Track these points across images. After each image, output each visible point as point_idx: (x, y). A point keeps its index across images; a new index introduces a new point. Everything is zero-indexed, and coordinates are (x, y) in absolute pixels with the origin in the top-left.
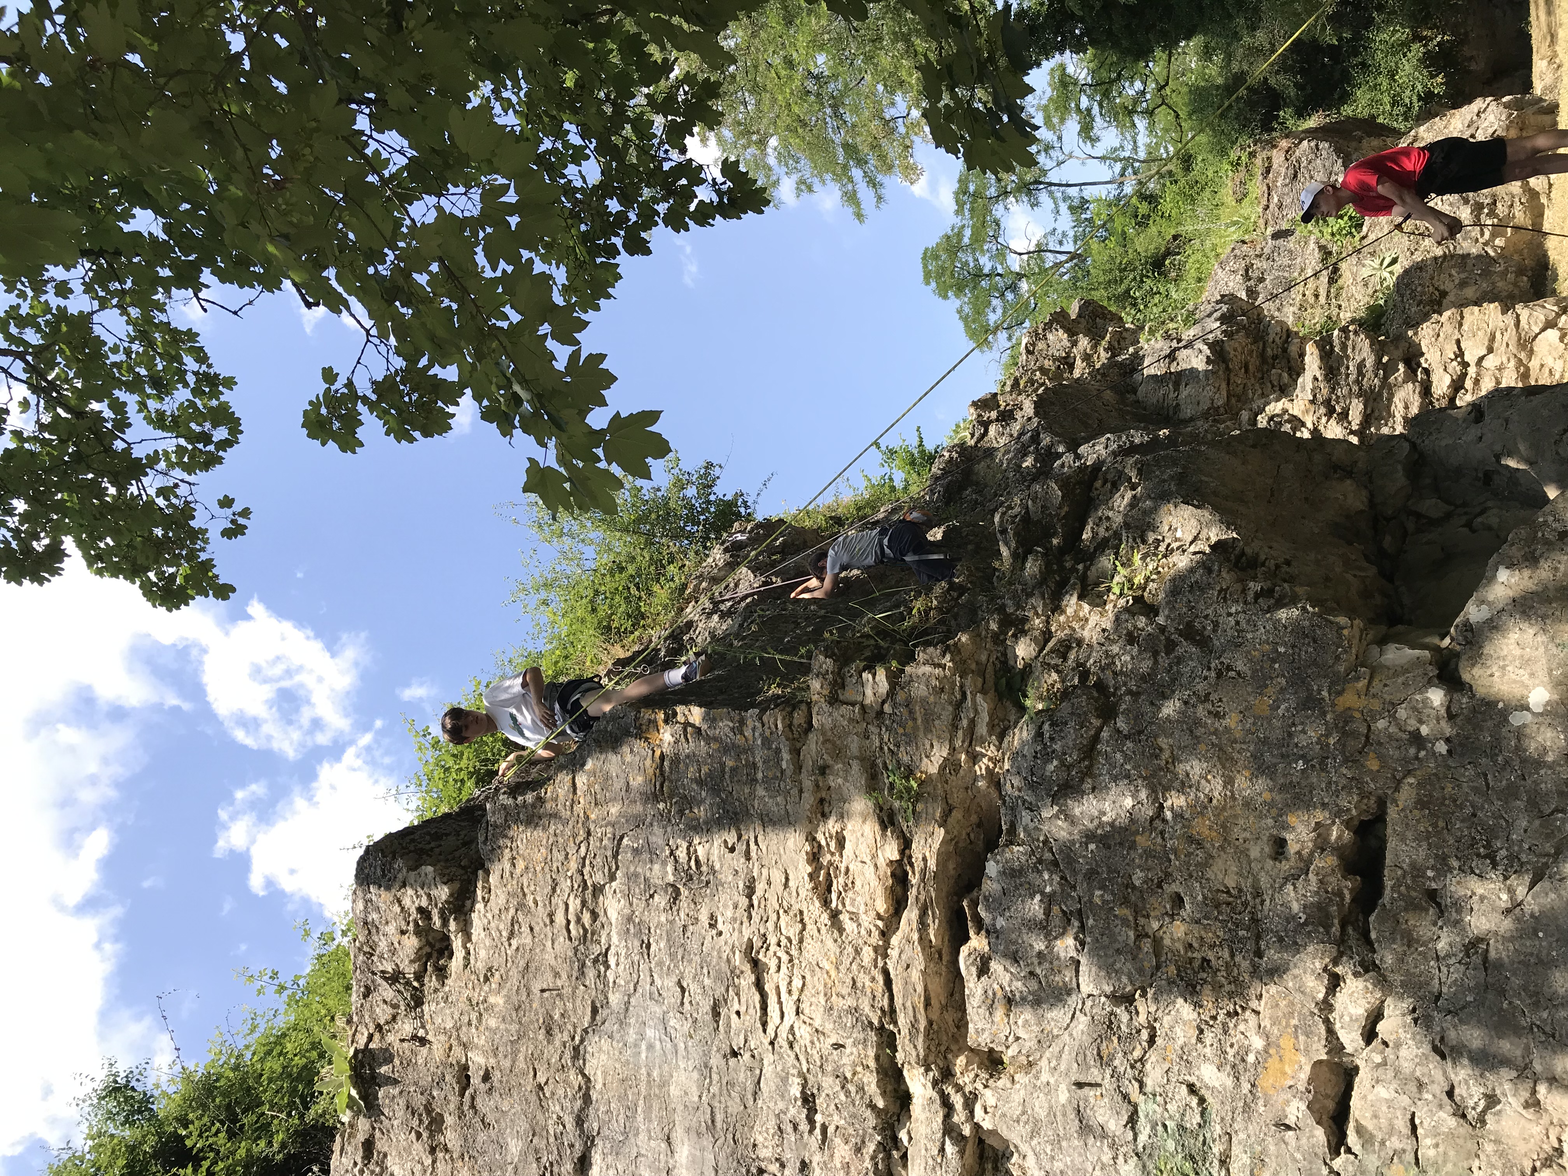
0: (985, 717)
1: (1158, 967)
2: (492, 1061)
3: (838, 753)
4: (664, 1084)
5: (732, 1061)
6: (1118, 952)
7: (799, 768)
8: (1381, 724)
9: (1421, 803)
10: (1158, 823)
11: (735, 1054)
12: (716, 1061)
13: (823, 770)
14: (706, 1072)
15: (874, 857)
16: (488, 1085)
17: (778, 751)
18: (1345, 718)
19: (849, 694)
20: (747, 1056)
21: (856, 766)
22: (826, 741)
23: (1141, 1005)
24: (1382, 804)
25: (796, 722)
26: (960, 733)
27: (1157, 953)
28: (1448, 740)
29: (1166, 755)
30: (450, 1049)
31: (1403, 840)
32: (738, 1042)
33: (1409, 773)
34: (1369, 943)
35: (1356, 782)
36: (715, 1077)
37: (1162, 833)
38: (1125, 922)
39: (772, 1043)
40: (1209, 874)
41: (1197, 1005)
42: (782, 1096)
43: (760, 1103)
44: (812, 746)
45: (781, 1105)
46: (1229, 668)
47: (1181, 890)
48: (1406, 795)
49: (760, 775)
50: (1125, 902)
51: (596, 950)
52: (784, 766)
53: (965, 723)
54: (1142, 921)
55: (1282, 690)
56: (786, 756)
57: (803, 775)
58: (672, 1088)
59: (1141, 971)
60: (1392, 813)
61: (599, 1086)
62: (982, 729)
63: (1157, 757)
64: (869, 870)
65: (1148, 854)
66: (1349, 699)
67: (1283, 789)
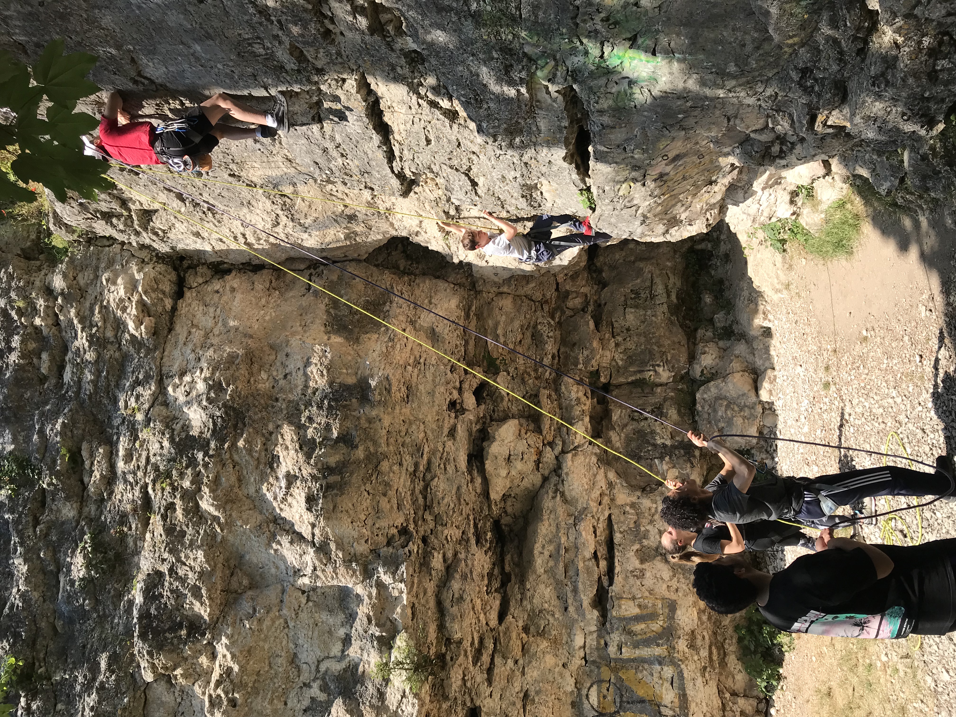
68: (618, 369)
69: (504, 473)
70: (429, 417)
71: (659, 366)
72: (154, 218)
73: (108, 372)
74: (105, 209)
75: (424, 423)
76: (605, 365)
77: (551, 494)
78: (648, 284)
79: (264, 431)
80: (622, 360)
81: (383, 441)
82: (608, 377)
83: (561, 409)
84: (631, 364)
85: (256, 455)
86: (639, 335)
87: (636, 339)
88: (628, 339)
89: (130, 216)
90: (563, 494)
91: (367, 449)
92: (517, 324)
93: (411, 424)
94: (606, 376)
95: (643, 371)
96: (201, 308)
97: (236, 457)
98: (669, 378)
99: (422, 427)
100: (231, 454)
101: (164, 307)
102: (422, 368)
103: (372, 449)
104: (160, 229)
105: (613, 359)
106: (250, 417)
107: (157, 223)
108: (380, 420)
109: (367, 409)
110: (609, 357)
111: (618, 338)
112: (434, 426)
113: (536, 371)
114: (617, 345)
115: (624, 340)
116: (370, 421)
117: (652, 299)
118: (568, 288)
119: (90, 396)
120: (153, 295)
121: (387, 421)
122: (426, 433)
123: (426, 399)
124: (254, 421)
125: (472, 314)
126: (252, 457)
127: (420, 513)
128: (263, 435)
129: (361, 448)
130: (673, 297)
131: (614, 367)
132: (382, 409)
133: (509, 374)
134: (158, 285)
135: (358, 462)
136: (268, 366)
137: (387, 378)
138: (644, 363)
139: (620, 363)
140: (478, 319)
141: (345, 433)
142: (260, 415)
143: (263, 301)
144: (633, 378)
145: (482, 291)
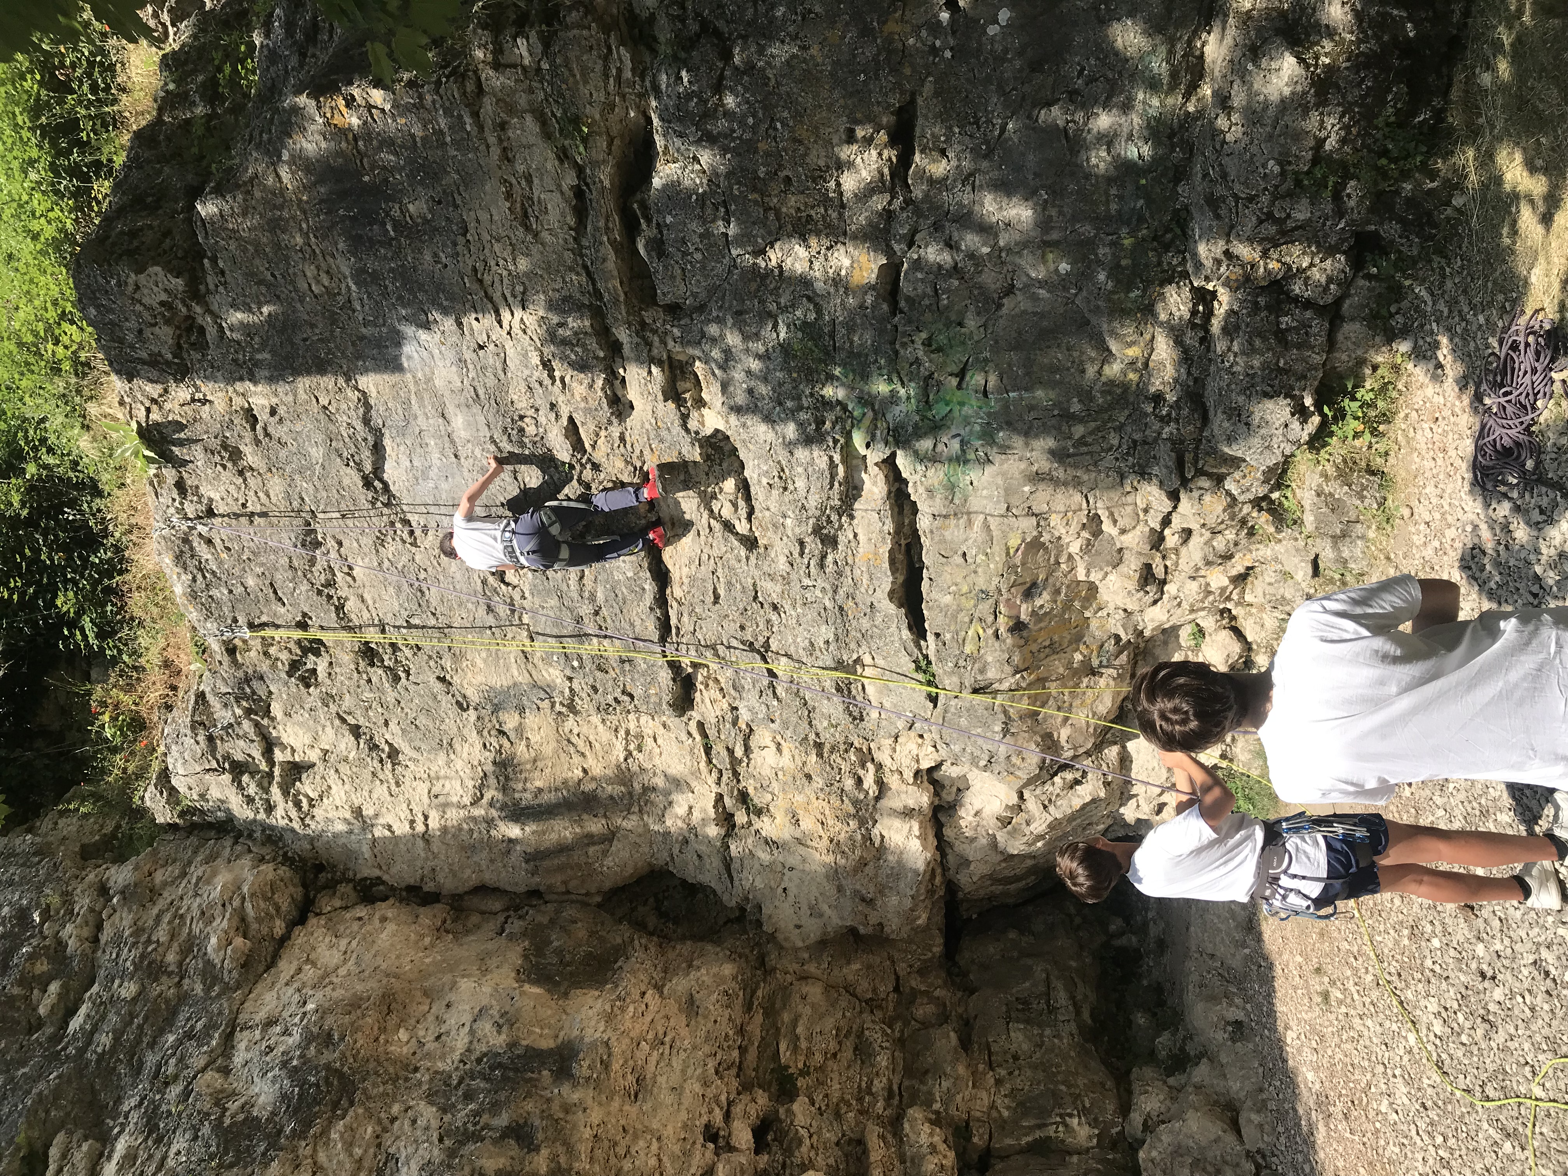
0: (629, 64)
1: (780, 228)
2: (274, 401)
3: (511, 109)
4: (429, 380)
5: (481, 353)
6: (754, 223)
7: (481, 128)
8: (911, 41)
9: (937, 94)
10: (771, 131)
11: (481, 347)
12: (468, 355)
13: (503, 126)
14: (462, 365)
15: (559, 186)
16: (277, 418)
17: (460, 117)
18: (889, 41)
19: (509, 58)
20: (492, 347)
21: (529, 118)
22: (498, 101)
23: (771, 254)
24: (913, 94)
25: (468, 90)
26: (612, 80)
27: (778, 219)
28: (952, 49)
29: (773, 82)
30: (231, 400)
31: (927, 119)
32: (482, 339)
33: (929, 74)
34: (908, 186)
35: (898, 85)
36: (471, 367)
37: (775, 138)
38: (756, 203)
39: (509, 333)
40: (808, 160)
41: (808, 247)
42: (526, 367)
43: (509, 375)
44: (488, 106)
45: (527, 372)
46: (810, 11)
47: (790, 174)
48: (928, 88)
49: (448, 139)
50: (754, 189)
51: (341, 300)
52: (468, 128)
53: (614, 71)
54: (766, 199)
55: (847, 24)
56: (468, 120)
57: (487, 133)
58: (437, 382)
59: (770, 233)
60: (920, 101)
61: (374, 394)
62: (628, 74)
63: (767, 85)
64: (557, 197)
65: (767, 154)
66: (892, 27)
67: (852, 94)
68: (1003, 1124)
70: (670, 1130)
71: (1071, 1115)
72: (304, 776)
73: (146, 1018)
74: (239, 757)
75: (659, 1139)
76: (978, 1114)
78: (1042, 988)
79: (383, 1115)
80: (1008, 1108)
81: (583, 1149)
82: (986, 1137)
84: (1025, 1115)
85: (358, 1152)
86: (1034, 1067)
87: (1029, 1073)
88: (1017, 1072)
89: (270, 775)
91: (554, 1158)
92: (829, 1024)
93: (636, 1137)
94: (981, 1137)
95: (1045, 1125)
96: (327, 940)
97: (322, 1157)
98: (1090, 1138)
99: (655, 1145)
100: (315, 1150)
101: (271, 929)
102: (667, 1052)
103: (563, 1160)
104: (307, 796)
105: (993, 1106)
106: (365, 1090)
107: (307, 787)
108: (585, 1110)
109: (566, 1089)
110: (986, 1102)
111: (998, 1070)
112: (676, 1149)
113: (860, 1100)
114: (999, 1082)
115: (1010, 1074)
116: (567, 1109)
117: (1050, 1012)
118: (913, 984)
119: (101, 1057)
120: (262, 904)
121: (596, 1115)
122: (660, 1160)
123: (667, 1098)
124: (369, 1098)
125: (756, 1003)
126: (351, 1155)
128: (379, 1122)
129: (544, 1152)
130: (1086, 1015)
131: (995, 1120)
132: (591, 1093)
133: (813, 1104)
134: (273, 893)
136: (413, 1021)
137: (607, 1044)
138: (1043, 1113)
139: (1006, 1113)
140: (766, 1014)
141: (521, 1121)
142: (381, 1089)
143: (427, 940)
144: (1030, 1139)
145: (774, 969)
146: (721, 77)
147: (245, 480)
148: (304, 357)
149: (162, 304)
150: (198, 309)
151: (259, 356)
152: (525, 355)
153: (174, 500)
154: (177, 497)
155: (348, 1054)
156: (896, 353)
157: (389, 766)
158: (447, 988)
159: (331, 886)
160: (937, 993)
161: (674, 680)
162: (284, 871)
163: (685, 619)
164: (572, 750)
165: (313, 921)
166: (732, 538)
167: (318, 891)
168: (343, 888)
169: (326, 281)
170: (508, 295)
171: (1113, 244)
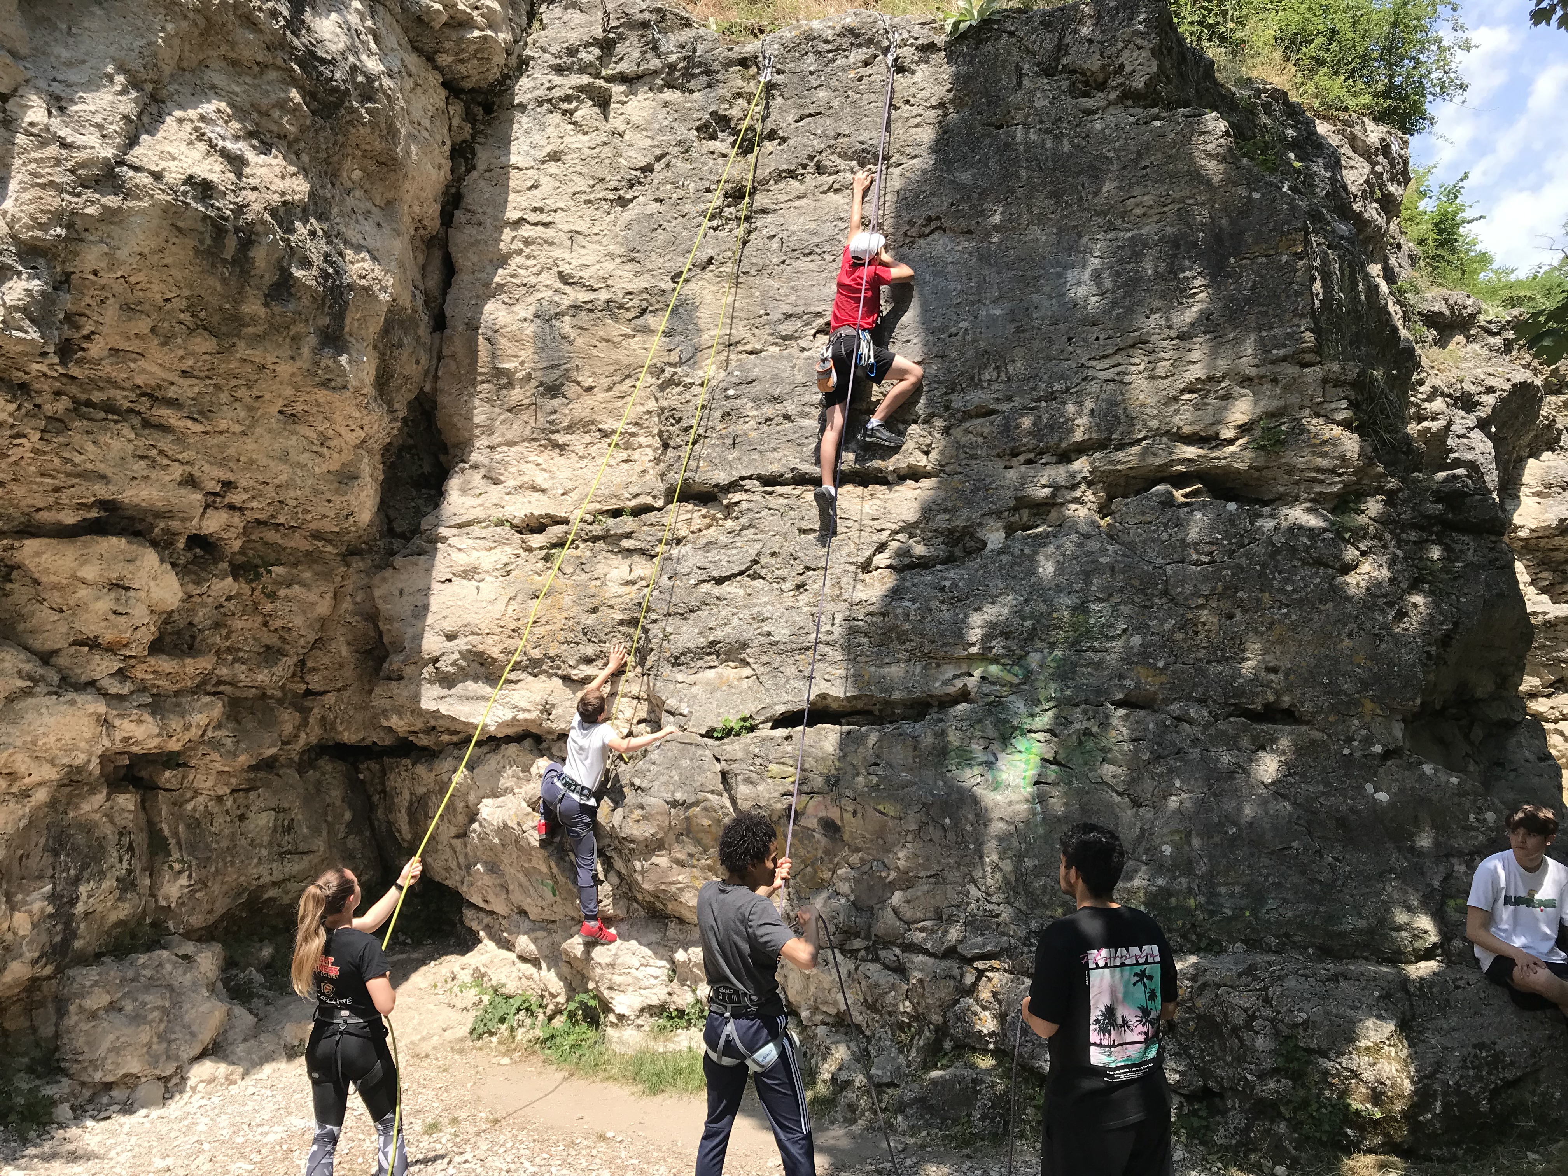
0: (1328, 490)
3: (1287, 388)
5: (1065, 339)
6: (1195, 586)
7: (1273, 362)
8: (1356, 722)
9: (1313, 742)
10: (1279, 604)
11: (1069, 339)
12: (1063, 327)
13: (1275, 381)
14: (1053, 320)
17: (1284, 346)
18: (1358, 703)
19: (1332, 391)
20: (1071, 348)
21: (1281, 403)
22: (1295, 379)
24: (1307, 723)
25: (1307, 356)
27: (1196, 607)
28: (1351, 754)
29: (1322, 607)
31: (1291, 734)
32: (1078, 341)
33: (1329, 736)
34: (1229, 717)
35: (1321, 710)
36: (1052, 328)
37: (1273, 607)
38: (1214, 589)
39: (1083, 365)
40: (1251, 634)
44: (1291, 370)
46: (1381, 640)
47: (1238, 618)
48: (1316, 735)
49: (1264, 334)
50: (1226, 588)
51: (1118, 222)
52: (1275, 352)
53: (1321, 477)
54: (1216, 597)
55: (1370, 670)
56: (1282, 352)
57: (1269, 367)
58: (1036, 296)
59: (1186, 599)
60: (1305, 728)
62: (1318, 489)
65: (1258, 600)
66: (1369, 705)
67: (1310, 672)
68: (178, 804)
69: (90, 572)
70: (251, 446)
71: (190, 877)
72: (597, 110)
74: (620, 49)
75: (244, 433)
76: (191, 777)
77: (26, 667)
78: (302, 847)
79: (303, 144)
80: (194, 810)
81: (257, 355)
82: (168, 786)
83: (177, 694)
84: (188, 827)
85: (276, 114)
86: (233, 837)
87: (227, 832)
88: (228, 819)
89: (598, 76)
90: (27, 693)
91: (254, 320)
92: (298, 621)
93: (250, 409)
94: (168, 780)
95: (181, 849)
96: (430, 107)
97: (273, 75)
98: (167, 898)
99: (238, 428)
100: (279, 68)
101: (446, 52)
102: (315, 449)
103: (251, 330)
104: (576, 109)
105: (197, 793)
106: (323, 128)
107: (586, 111)
108: (292, 358)
109: (313, 340)
110: (203, 785)
111: (231, 799)
112: (232, 451)
113: (229, 650)
114: (220, 799)
115: (227, 812)
116: (296, 339)
117: (280, 855)
118: (316, 711)
120: (474, 47)
121: (285, 369)
122: (221, 433)
123: (280, 444)
124: (317, 132)
125: (320, 544)
126: (274, 106)
127: (74, 390)
128: (297, 140)
129: (262, 312)
130: (271, 893)
131: (182, 795)
132: (306, 366)
133: (229, 599)
134: (479, 60)
135: (239, 298)
136: (367, 186)
137: (345, 387)
138: (192, 848)
139: (189, 807)
140: (308, 553)
141: (293, 290)
142: (323, 146)
143: (416, 209)
144: (167, 832)
145: (348, 566)
146: (1326, 566)
147: (934, 108)
148: (1065, 182)
149: (1122, 66)
150: (1113, 96)
151: (1065, 141)
152: (1062, 377)
153: (916, 39)
154: (920, 42)
155: (354, 116)
156: (1077, 705)
157: (611, 197)
158: (395, 226)
159: (469, 117)
160: (303, 735)
161: (717, 485)
162: (494, 74)
163: (782, 501)
164: (617, 378)
165: (443, 93)
166: (871, 551)
167: (465, 103)
168: (468, 128)
169: (1138, 211)
170: (1119, 368)
171: (1190, 891)
